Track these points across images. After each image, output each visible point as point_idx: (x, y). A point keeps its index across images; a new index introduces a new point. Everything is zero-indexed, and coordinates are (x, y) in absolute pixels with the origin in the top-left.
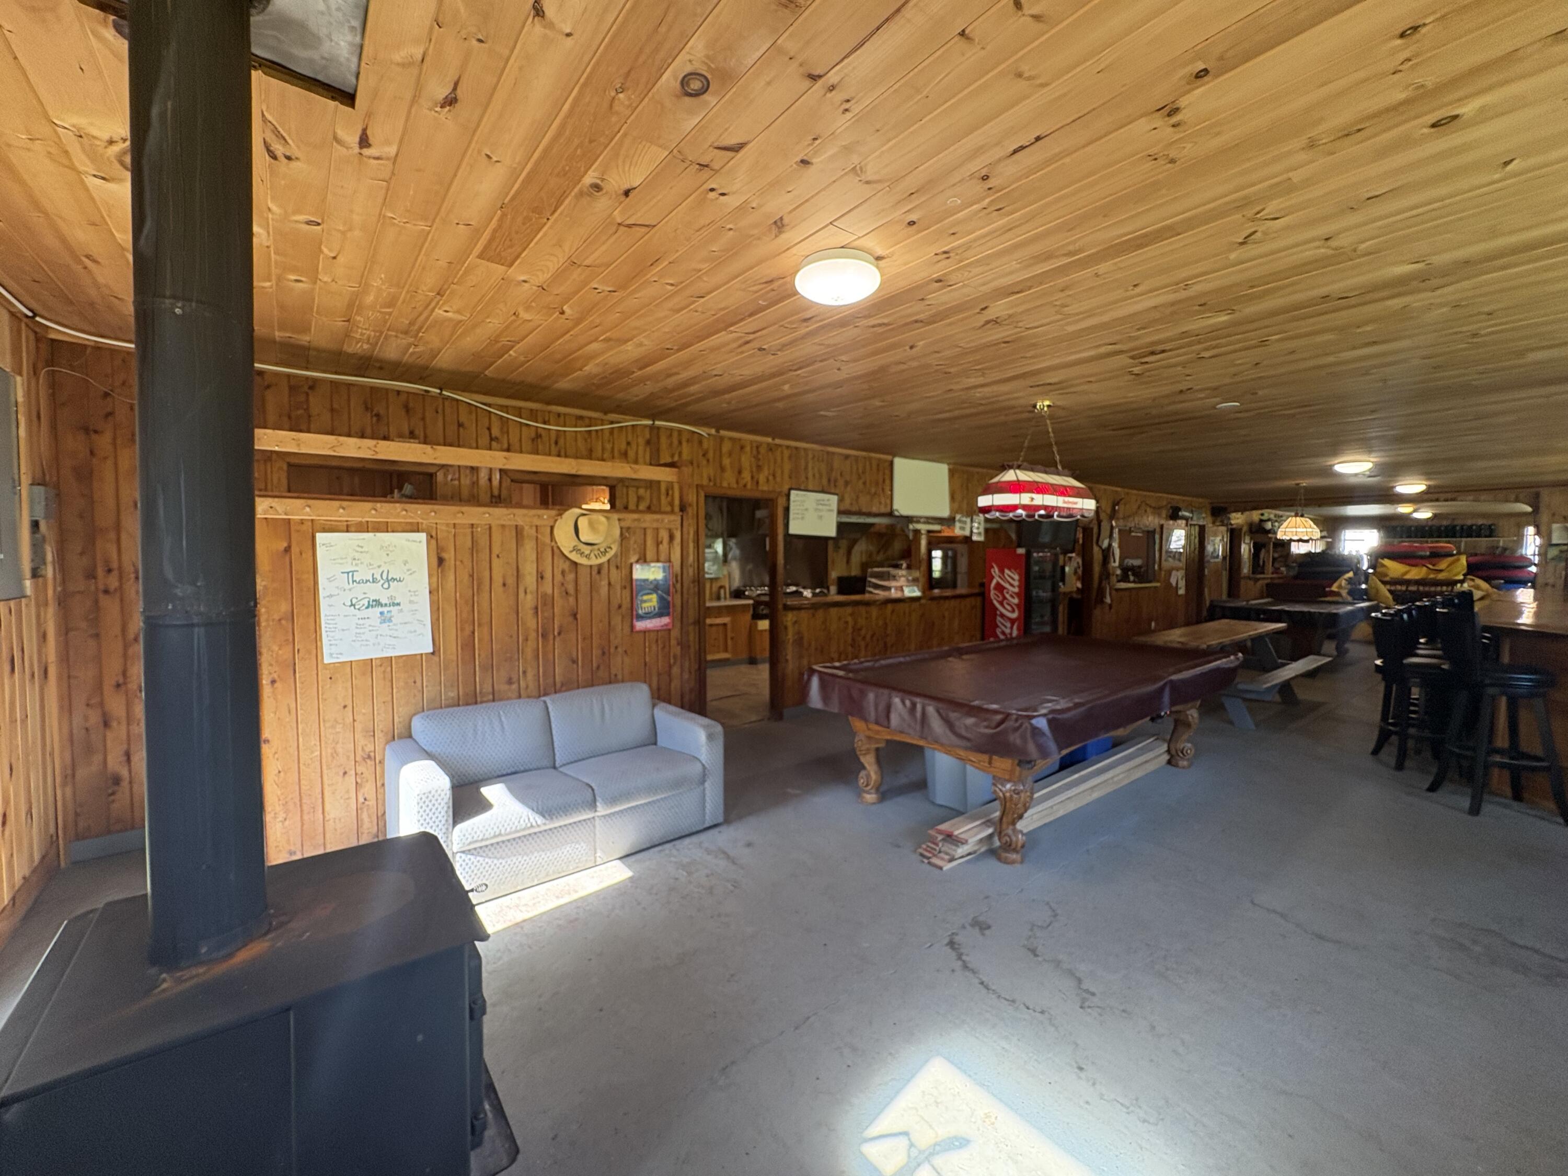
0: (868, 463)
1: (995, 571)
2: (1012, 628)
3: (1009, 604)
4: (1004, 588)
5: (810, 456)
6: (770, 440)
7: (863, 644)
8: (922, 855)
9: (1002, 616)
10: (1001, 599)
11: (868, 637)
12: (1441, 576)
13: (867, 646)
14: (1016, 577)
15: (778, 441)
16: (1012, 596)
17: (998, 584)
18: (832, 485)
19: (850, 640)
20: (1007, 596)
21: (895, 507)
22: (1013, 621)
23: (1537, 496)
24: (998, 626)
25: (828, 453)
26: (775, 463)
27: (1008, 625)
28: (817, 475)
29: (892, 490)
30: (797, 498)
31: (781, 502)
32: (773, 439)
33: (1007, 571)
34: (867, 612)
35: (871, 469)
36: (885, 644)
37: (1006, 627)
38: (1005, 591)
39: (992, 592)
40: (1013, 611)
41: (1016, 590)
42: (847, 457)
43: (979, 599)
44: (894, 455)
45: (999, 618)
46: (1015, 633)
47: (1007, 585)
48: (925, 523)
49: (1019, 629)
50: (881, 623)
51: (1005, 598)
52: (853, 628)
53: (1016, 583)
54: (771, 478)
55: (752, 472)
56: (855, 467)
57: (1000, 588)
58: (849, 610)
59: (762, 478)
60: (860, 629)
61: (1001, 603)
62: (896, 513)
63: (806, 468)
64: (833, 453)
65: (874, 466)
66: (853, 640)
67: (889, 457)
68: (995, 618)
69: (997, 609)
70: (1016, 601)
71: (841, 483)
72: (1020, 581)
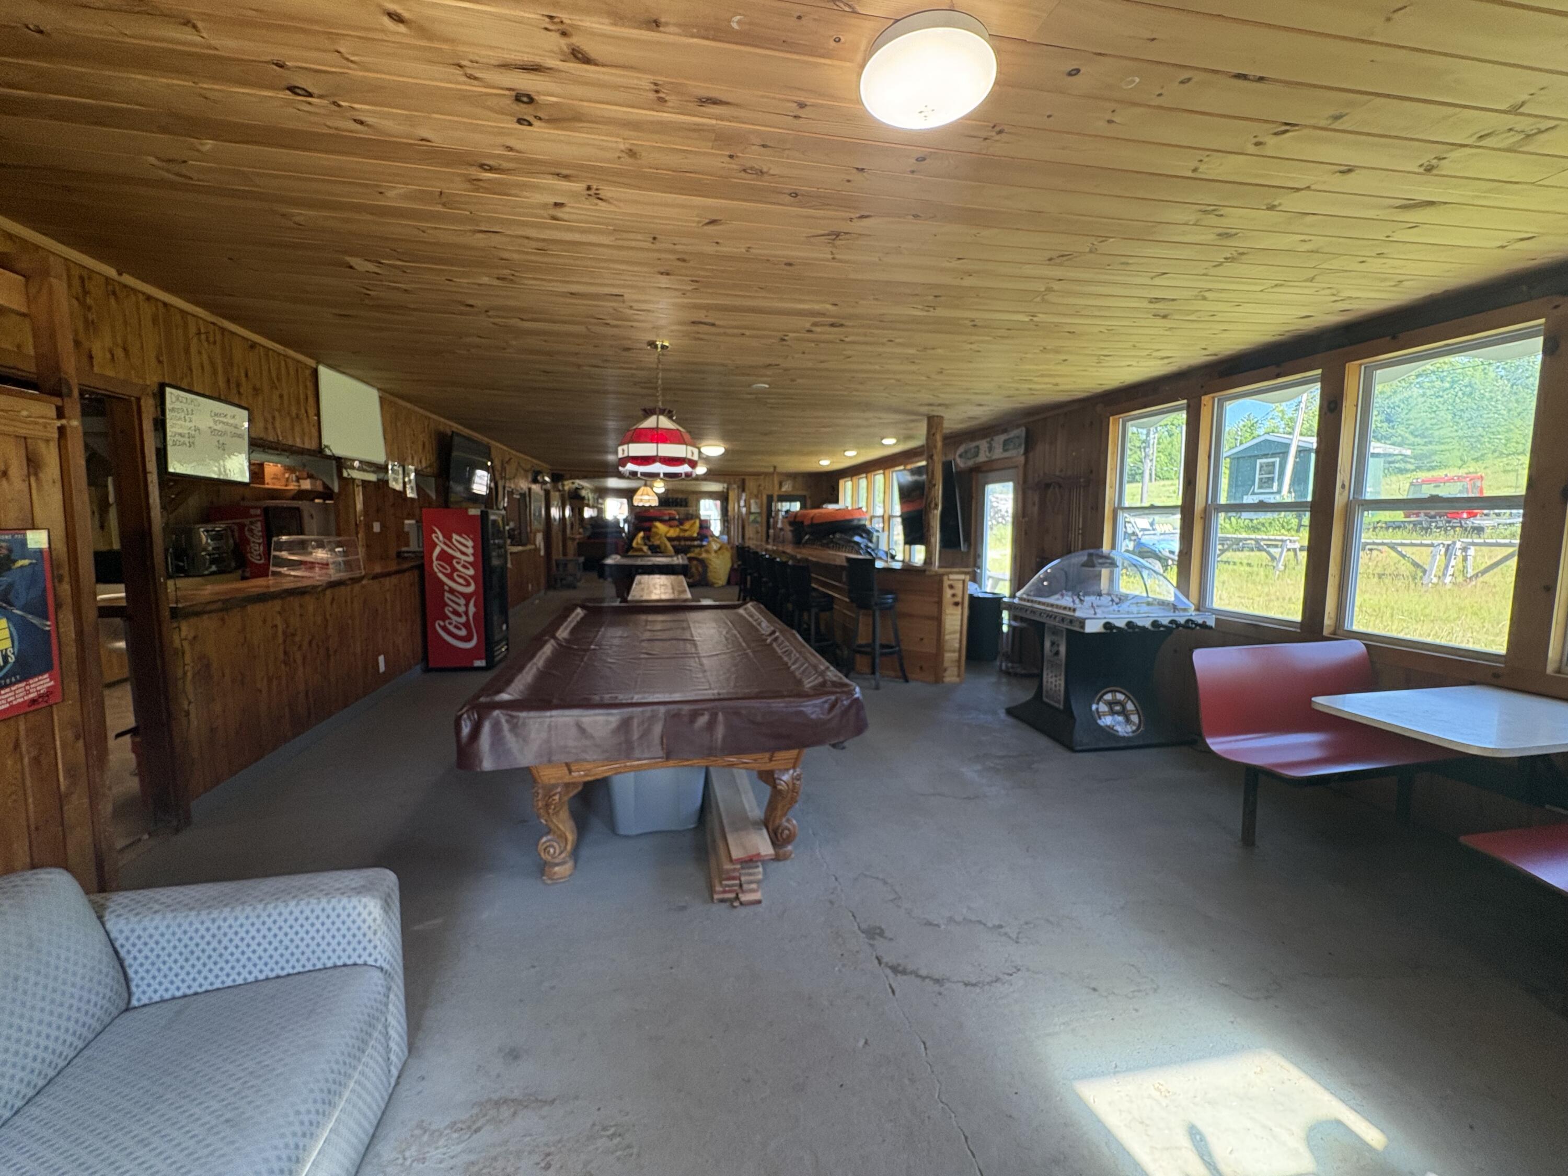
0: (283, 363)
1: (438, 536)
2: (467, 605)
3: (459, 576)
4: (453, 557)
5: (192, 330)
6: (112, 272)
7: (299, 656)
8: (722, 901)
9: (452, 591)
10: (449, 571)
11: (305, 644)
12: (687, 534)
13: (304, 658)
14: (470, 543)
15: (128, 280)
16: (464, 567)
17: (443, 551)
18: (234, 391)
19: (281, 656)
20: (459, 567)
21: (325, 442)
22: (467, 597)
23: (743, 481)
24: (447, 605)
25: (223, 330)
26: (126, 323)
27: (462, 601)
28: (207, 367)
29: (318, 414)
30: (178, 405)
31: (148, 406)
32: (120, 274)
33: (455, 537)
34: (301, 606)
35: (288, 374)
36: (328, 649)
37: (458, 604)
38: (454, 562)
39: (435, 563)
40: (468, 584)
41: (471, 559)
42: (253, 346)
43: (416, 572)
44: (318, 363)
45: (447, 595)
46: (472, 609)
47: (458, 554)
48: (359, 469)
49: (475, 606)
50: (319, 620)
51: (454, 569)
52: (284, 633)
53: (470, 551)
54: (119, 353)
55: (76, 332)
56: (265, 367)
57: (446, 558)
58: (277, 605)
59: (98, 348)
60: (293, 635)
61: (450, 577)
62: (328, 452)
63: (187, 351)
64: (233, 334)
65: (292, 372)
66: (285, 653)
67: (311, 362)
68: (443, 595)
69: (443, 584)
70: (471, 572)
71: (246, 388)
72: (474, 547)
